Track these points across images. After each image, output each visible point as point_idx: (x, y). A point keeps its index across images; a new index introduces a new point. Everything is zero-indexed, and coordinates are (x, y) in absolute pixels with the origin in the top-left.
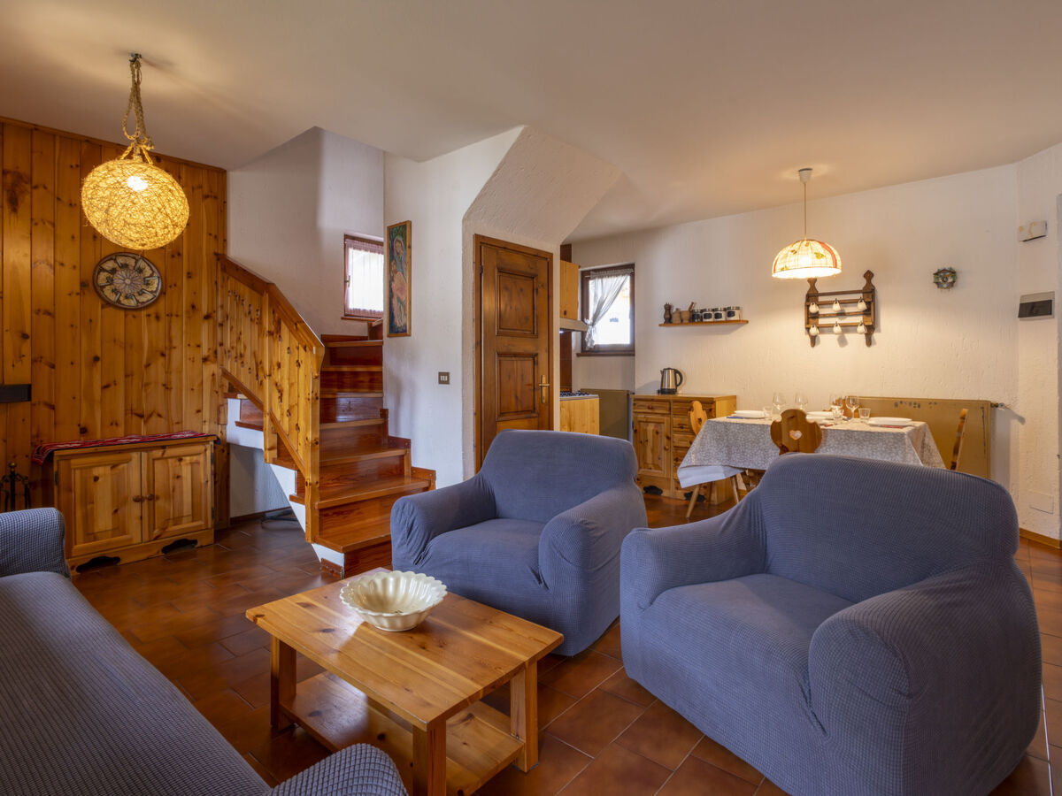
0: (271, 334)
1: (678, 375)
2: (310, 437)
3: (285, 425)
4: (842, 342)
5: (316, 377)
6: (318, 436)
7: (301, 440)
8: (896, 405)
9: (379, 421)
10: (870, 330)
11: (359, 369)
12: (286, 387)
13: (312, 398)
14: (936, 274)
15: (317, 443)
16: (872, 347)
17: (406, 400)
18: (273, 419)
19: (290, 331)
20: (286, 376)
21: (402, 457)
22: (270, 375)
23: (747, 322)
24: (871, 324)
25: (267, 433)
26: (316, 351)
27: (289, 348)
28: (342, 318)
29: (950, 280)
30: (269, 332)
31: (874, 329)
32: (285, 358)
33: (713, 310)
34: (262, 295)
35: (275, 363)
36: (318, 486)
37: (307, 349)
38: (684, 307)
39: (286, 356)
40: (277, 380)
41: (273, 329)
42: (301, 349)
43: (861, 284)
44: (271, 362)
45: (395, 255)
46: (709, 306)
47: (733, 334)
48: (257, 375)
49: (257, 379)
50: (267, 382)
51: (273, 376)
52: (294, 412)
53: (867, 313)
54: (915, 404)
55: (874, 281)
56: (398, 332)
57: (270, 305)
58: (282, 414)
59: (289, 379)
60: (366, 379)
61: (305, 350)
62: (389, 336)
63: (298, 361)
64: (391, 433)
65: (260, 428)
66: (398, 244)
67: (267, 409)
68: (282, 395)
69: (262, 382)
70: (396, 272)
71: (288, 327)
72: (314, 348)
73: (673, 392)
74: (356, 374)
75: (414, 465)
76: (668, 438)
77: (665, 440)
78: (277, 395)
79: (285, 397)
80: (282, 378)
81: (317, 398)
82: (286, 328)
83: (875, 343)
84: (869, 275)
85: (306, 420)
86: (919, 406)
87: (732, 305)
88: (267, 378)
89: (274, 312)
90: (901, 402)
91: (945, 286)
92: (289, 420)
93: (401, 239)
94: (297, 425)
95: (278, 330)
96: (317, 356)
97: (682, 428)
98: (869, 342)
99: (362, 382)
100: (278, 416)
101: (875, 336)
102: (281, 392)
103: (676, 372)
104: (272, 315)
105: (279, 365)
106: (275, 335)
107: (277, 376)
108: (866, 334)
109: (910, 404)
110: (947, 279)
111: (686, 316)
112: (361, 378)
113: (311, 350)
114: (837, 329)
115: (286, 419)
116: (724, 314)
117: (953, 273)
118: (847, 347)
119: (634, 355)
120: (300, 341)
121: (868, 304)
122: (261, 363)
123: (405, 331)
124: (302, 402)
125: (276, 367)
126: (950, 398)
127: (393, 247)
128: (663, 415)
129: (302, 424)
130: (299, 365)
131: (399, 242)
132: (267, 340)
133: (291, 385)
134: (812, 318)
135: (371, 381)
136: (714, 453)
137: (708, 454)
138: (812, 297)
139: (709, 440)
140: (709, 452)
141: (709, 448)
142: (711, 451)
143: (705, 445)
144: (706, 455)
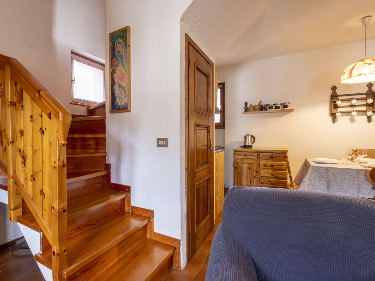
0: (13, 104)
1: (252, 138)
2: (56, 205)
3: (29, 188)
4: (352, 120)
5: (63, 145)
6: (65, 204)
7: (46, 206)
9: (103, 173)
11: (88, 136)
12: (29, 153)
13: (59, 166)
15: (64, 211)
16: (371, 123)
17: (126, 158)
18: (16, 183)
19: (33, 99)
20: (29, 143)
21: (123, 200)
22: (13, 142)
23: (293, 110)
25: (11, 192)
26: (63, 118)
27: (31, 117)
28: (71, 103)
30: (11, 102)
32: (27, 126)
33: (274, 105)
34: (4, 70)
35: (18, 130)
36: (66, 253)
37: (52, 116)
38: (255, 103)
39: (29, 124)
40: (20, 147)
41: (15, 99)
42: (45, 117)
44: (14, 130)
45: (116, 53)
46: (271, 102)
47: (284, 117)
48: (2, 142)
49: (2, 145)
50: (10, 148)
51: (17, 143)
52: (39, 177)
53: (370, 104)
56: (119, 109)
57: (12, 78)
58: (26, 179)
59: (32, 146)
60: (93, 143)
61: (50, 118)
62: (111, 113)
63: (41, 129)
64: (113, 180)
65: (5, 188)
66: (118, 45)
67: (11, 172)
68: (25, 160)
69: (5, 148)
70: (117, 66)
71: (31, 97)
72: (60, 114)
73: (250, 147)
74: (85, 139)
75: (133, 204)
76: (257, 172)
77: (255, 173)
78: (20, 160)
79: (29, 162)
80: (25, 145)
81: (64, 166)
82: (29, 97)
83: (373, 121)
84: (370, 85)
85: (51, 187)
87: (286, 102)
88: (11, 145)
89: (16, 85)
92: (34, 185)
93: (121, 41)
94: (42, 190)
95: (21, 100)
96: (64, 124)
97: (266, 166)
98: (370, 120)
99: (90, 145)
100: (22, 180)
102: (24, 158)
103: (252, 136)
104: (14, 87)
105: (22, 133)
106: (17, 105)
107: (20, 143)
111: (258, 108)
112: (89, 142)
113: (57, 117)
114: (354, 113)
115: (30, 183)
116: (281, 106)
119: (224, 128)
120: (44, 108)
122: (5, 131)
123: (126, 108)
124: (47, 169)
125: (19, 135)
127: (114, 48)
128: (253, 159)
129: (47, 190)
130: (43, 133)
131: (120, 43)
132: (9, 109)
133: (34, 152)
134: (334, 107)
135: (97, 144)
136: (317, 185)
137: (314, 186)
138: (334, 97)
139: (314, 178)
140: (314, 185)
141: (314, 182)
142: (315, 184)
143: (311, 181)
144: (313, 187)
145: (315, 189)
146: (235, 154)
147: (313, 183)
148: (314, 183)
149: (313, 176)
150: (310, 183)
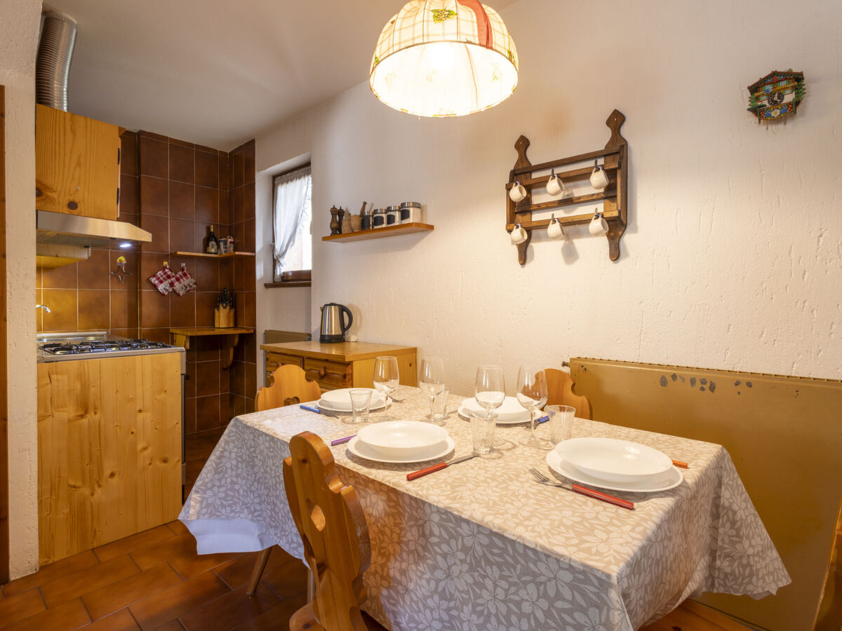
1: (345, 314)
4: (570, 255)
8: (664, 382)
10: (616, 227)
14: (754, 89)
16: (622, 262)
23: (431, 228)
24: (615, 214)
29: (789, 97)
31: (625, 226)
33: (385, 211)
38: (354, 209)
43: (600, 139)
53: (609, 193)
54: (703, 382)
55: (625, 132)
73: (338, 339)
84: (616, 120)
86: (712, 388)
90: (674, 377)
91: (776, 113)
98: (616, 254)
101: (628, 239)
103: (342, 309)
108: (608, 235)
109: (693, 381)
110: (781, 97)
111: (357, 223)
114: (554, 229)
116: (397, 215)
117: (797, 79)
118: (577, 264)
119: (309, 285)
121: (611, 174)
126: (783, 372)
134: (519, 211)
136: (241, 491)
137: (231, 493)
138: (522, 173)
139: (234, 462)
140: (232, 489)
141: (235, 479)
142: (237, 487)
143: (226, 472)
144: (227, 495)
145: (235, 503)
146: (267, 359)
147: (229, 480)
148: (233, 483)
149: (233, 455)
150: (220, 480)
